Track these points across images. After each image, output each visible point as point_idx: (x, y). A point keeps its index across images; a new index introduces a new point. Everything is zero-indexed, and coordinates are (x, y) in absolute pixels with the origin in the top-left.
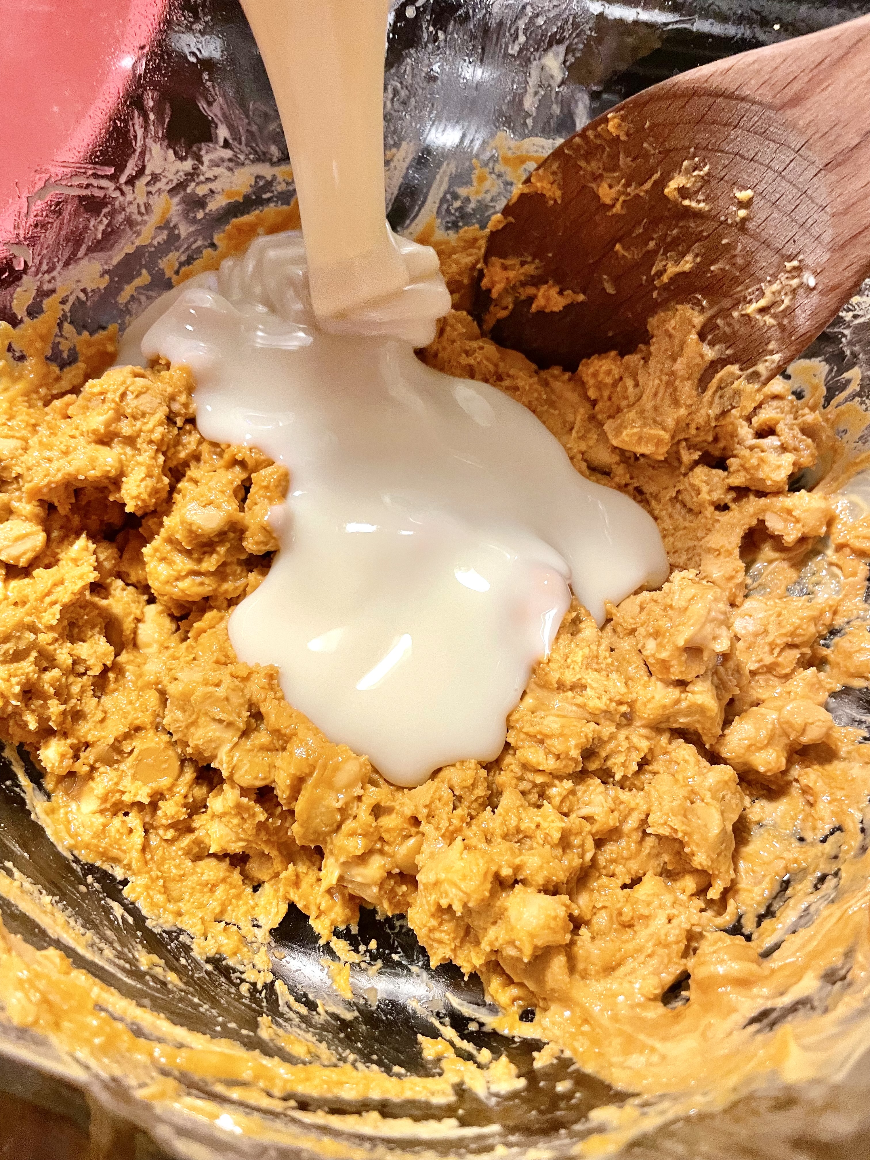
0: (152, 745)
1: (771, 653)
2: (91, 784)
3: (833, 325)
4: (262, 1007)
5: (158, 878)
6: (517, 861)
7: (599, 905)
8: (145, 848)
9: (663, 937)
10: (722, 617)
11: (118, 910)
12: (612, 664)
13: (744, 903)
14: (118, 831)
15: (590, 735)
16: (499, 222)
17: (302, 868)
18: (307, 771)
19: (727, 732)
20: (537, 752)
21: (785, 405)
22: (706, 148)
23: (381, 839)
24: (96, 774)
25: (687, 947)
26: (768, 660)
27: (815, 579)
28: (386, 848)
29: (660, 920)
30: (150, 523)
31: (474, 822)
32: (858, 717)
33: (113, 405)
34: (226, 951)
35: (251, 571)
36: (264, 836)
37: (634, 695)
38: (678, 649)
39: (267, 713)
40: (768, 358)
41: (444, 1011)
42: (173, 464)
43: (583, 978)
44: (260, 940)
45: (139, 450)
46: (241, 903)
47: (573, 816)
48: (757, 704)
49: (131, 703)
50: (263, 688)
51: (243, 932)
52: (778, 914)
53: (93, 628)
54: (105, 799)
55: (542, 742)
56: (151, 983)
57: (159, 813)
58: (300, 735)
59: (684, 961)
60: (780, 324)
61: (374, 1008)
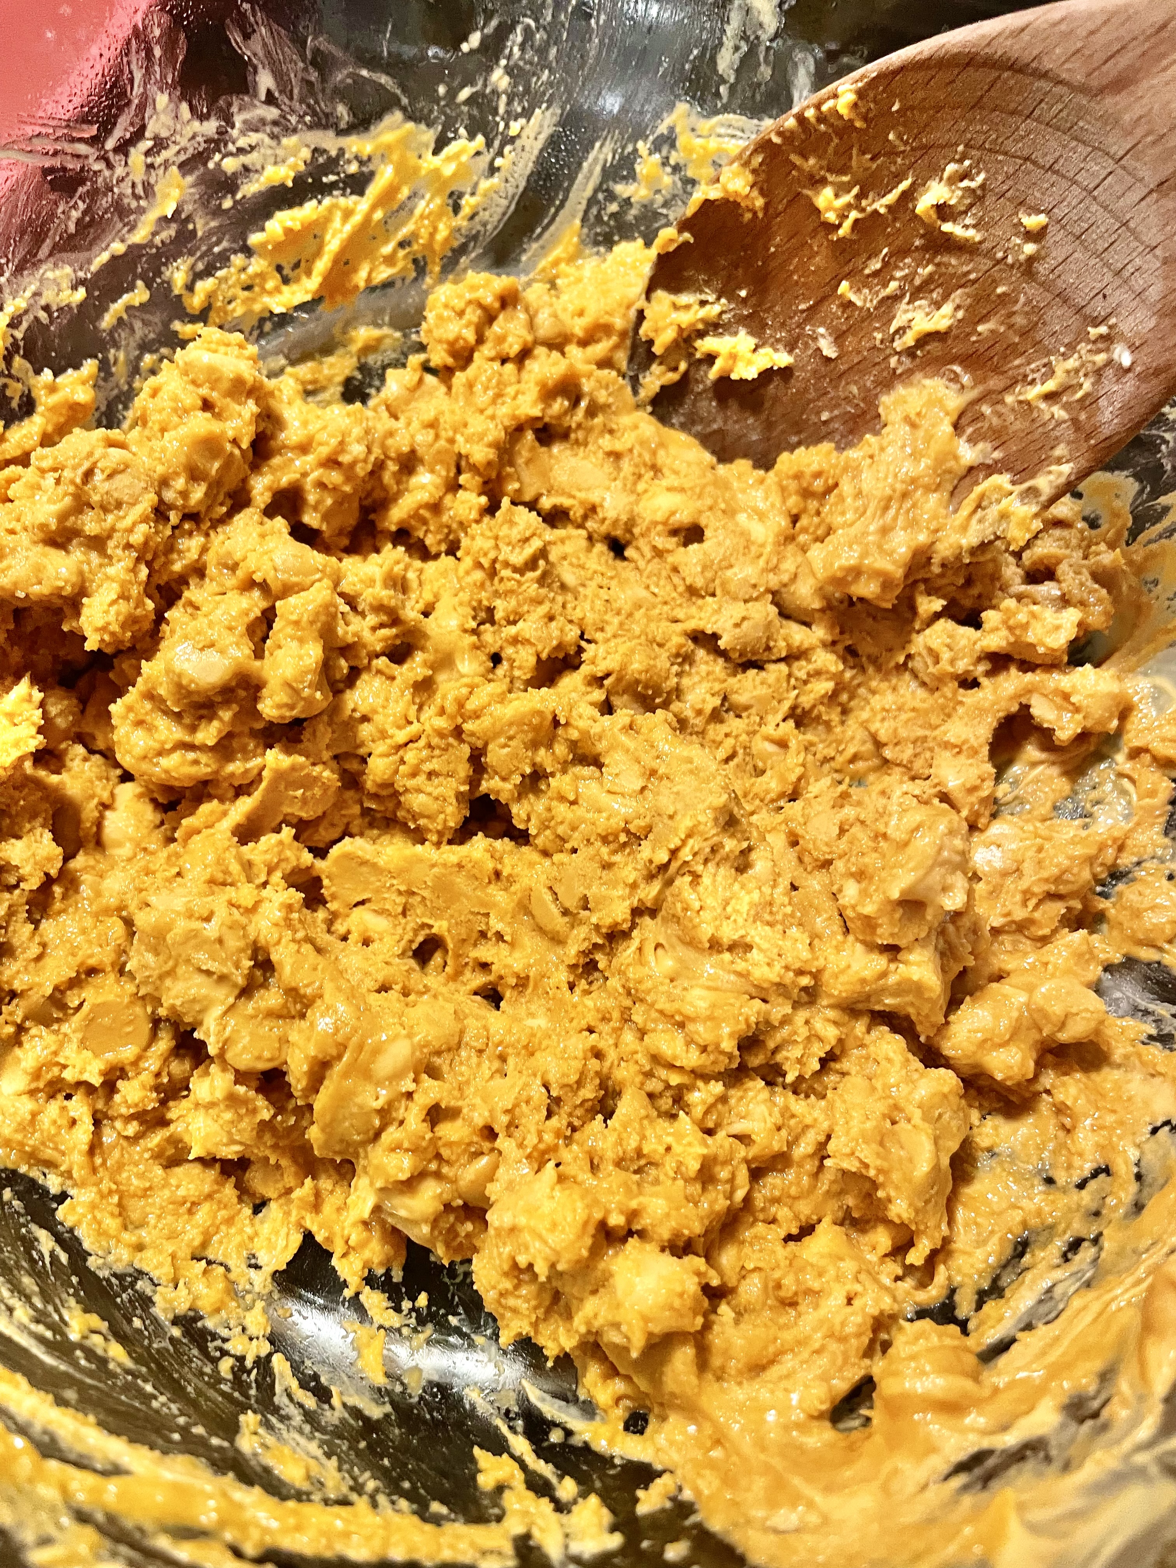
0: (111, 997)
1: (1025, 903)
2: (17, 1051)
3: (1152, 425)
4: (248, 1397)
5: (110, 1192)
6: (634, 1204)
7: (750, 1266)
8: (94, 1147)
9: (837, 1327)
10: (957, 858)
11: (46, 1242)
12: (792, 915)
13: (959, 1271)
14: (54, 1122)
15: (753, 1019)
16: (672, 241)
17: (325, 1184)
18: (334, 1052)
19: (952, 1018)
20: (673, 1039)
21: (1071, 535)
22: (981, 147)
23: (438, 1156)
24: (25, 1038)
25: (872, 1341)
26: (1020, 914)
27: (1094, 795)
28: (445, 1170)
29: (836, 1299)
30: (125, 666)
31: (577, 1135)
32: (1143, 1004)
33: (71, 489)
34: (205, 1305)
35: (271, 747)
36: (269, 1139)
37: (821, 963)
38: (890, 902)
39: (280, 963)
40: (1053, 468)
41: (516, 1409)
42: (163, 579)
43: (719, 1379)
44: (257, 1289)
45: (110, 558)
46: (233, 1230)
47: (721, 1134)
48: (999, 977)
49: (84, 931)
50: (276, 925)
51: (232, 1276)
52: (1008, 1293)
53: (33, 817)
54: (37, 1075)
55: (681, 1025)
56: (83, 1362)
57: (117, 1098)
58: (327, 997)
59: (867, 1362)
60: (1075, 421)
61: (416, 1400)
